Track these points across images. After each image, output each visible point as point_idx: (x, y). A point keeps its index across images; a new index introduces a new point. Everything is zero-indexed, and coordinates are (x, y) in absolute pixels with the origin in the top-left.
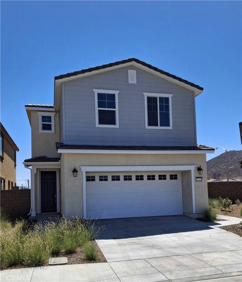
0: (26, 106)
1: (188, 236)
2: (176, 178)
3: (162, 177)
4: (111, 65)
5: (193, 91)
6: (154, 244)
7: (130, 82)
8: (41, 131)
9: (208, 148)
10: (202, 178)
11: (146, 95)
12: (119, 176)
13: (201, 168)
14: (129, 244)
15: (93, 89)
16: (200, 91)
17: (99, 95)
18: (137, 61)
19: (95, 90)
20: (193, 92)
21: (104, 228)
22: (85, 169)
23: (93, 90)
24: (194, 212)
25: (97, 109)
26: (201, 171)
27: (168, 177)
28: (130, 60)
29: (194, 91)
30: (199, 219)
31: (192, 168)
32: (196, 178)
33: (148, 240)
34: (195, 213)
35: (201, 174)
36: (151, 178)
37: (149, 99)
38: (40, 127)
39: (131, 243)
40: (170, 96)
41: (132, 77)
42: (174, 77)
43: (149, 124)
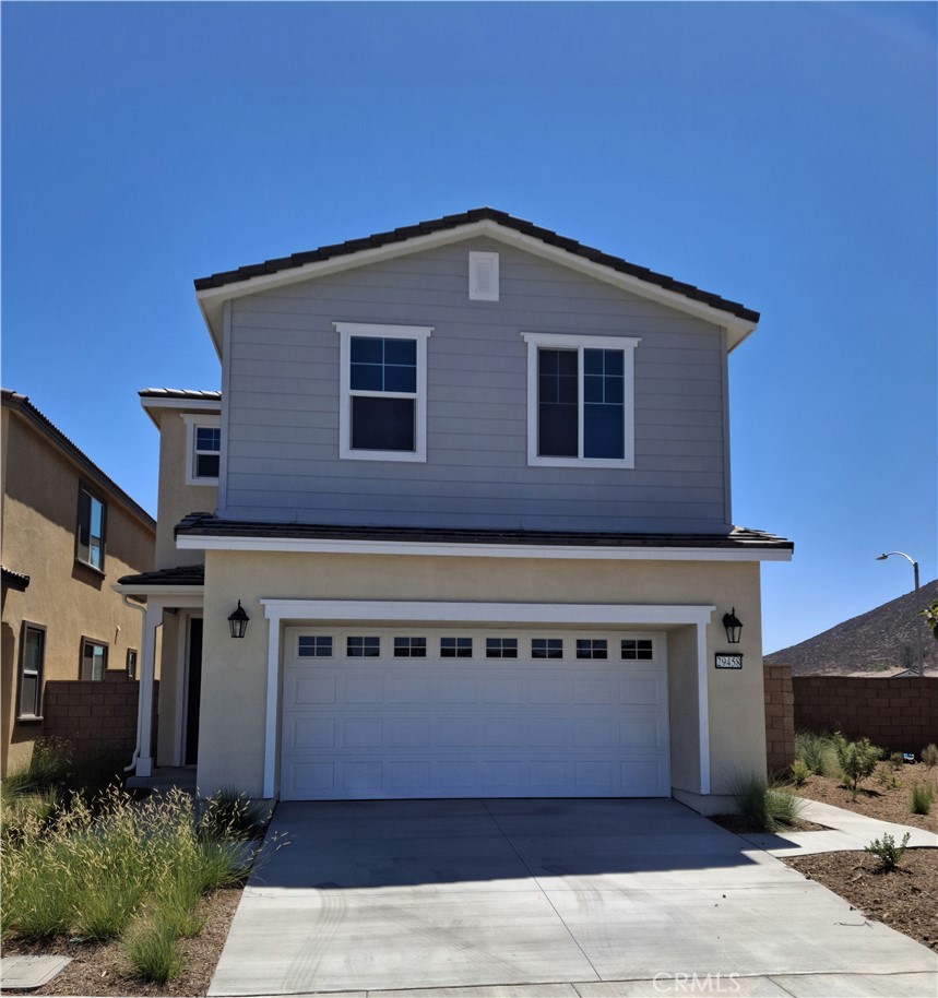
0: (142, 395)
1: (627, 893)
2: (648, 656)
3: (592, 650)
4: (401, 235)
5: (720, 327)
6: (461, 922)
7: (474, 295)
8: (190, 478)
9: (768, 539)
10: (741, 655)
11: (535, 341)
12: (424, 639)
13: (736, 616)
14: (364, 913)
15: (334, 323)
16: (745, 324)
17: (357, 344)
18: (502, 219)
19: (340, 327)
20: (720, 331)
21: (281, 841)
22: (277, 611)
23: (335, 327)
24: (705, 790)
25: (346, 393)
26: (737, 629)
27: (614, 650)
28: (473, 216)
29: (724, 325)
30: (720, 820)
31: (702, 618)
32: (717, 655)
33: (455, 899)
34: (708, 792)
35: (736, 640)
36: (548, 649)
37: (545, 355)
38: (190, 465)
39: (373, 909)
40: (627, 345)
41: (484, 277)
42: (643, 274)
43: (544, 450)
